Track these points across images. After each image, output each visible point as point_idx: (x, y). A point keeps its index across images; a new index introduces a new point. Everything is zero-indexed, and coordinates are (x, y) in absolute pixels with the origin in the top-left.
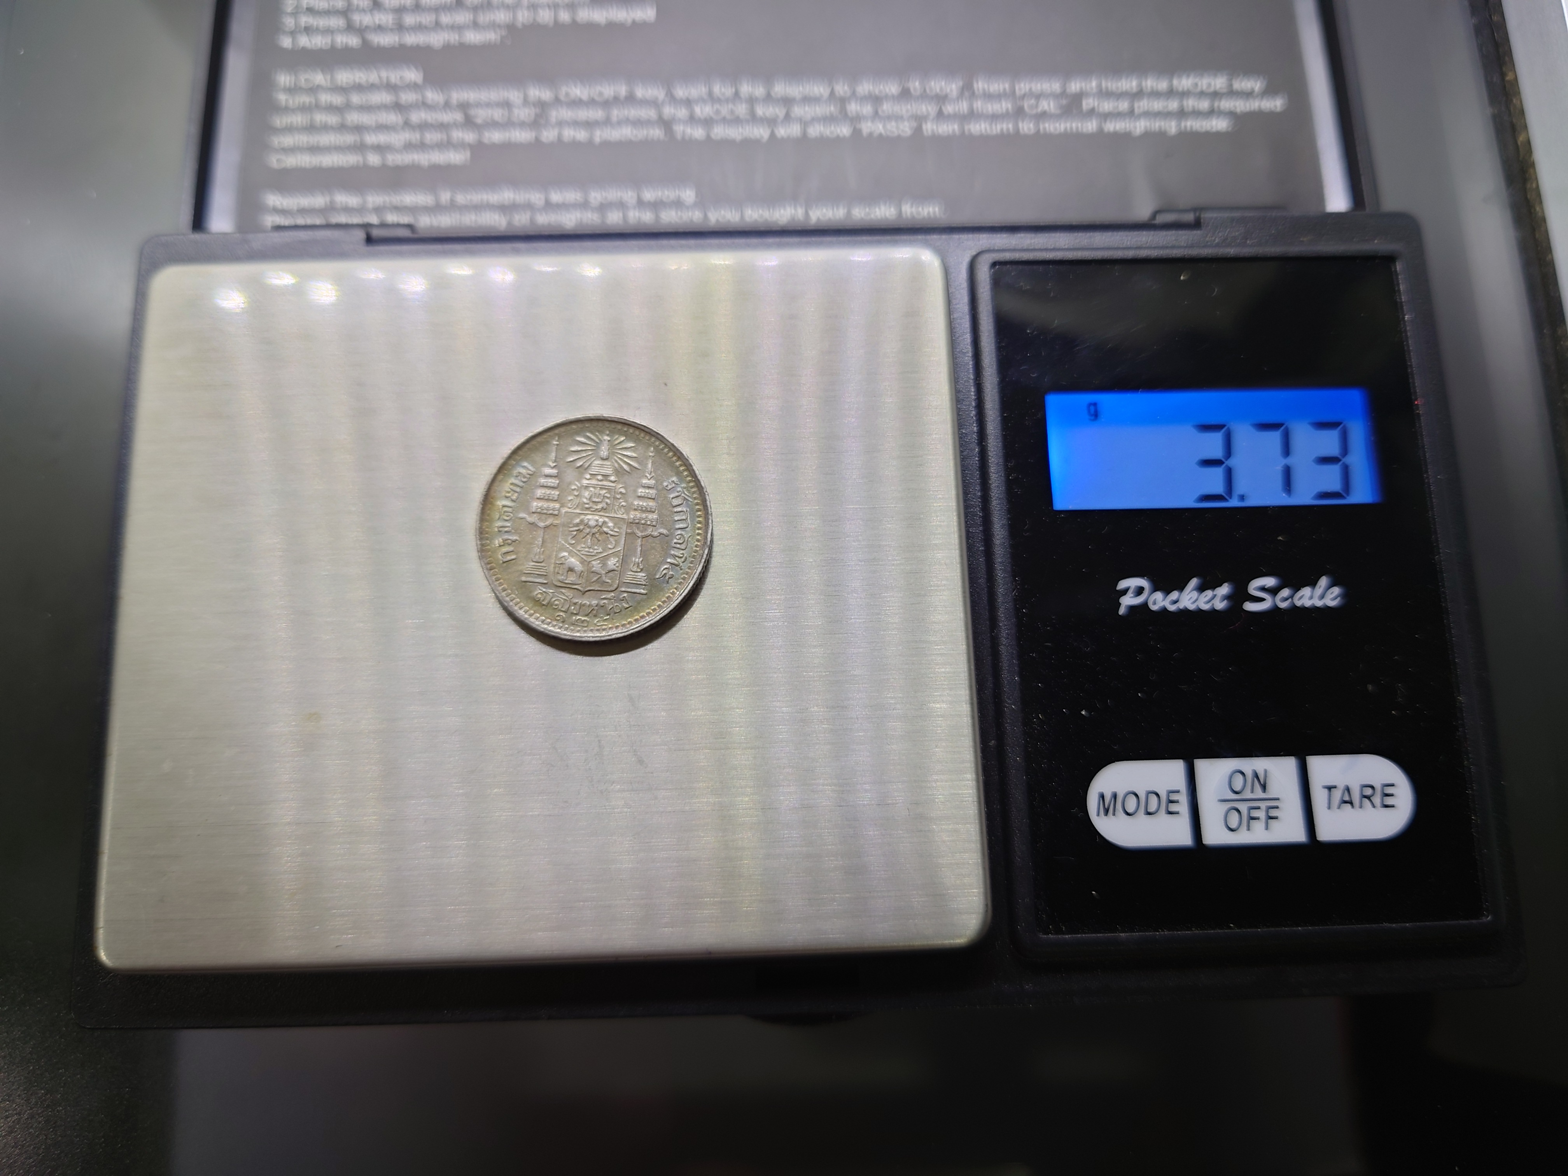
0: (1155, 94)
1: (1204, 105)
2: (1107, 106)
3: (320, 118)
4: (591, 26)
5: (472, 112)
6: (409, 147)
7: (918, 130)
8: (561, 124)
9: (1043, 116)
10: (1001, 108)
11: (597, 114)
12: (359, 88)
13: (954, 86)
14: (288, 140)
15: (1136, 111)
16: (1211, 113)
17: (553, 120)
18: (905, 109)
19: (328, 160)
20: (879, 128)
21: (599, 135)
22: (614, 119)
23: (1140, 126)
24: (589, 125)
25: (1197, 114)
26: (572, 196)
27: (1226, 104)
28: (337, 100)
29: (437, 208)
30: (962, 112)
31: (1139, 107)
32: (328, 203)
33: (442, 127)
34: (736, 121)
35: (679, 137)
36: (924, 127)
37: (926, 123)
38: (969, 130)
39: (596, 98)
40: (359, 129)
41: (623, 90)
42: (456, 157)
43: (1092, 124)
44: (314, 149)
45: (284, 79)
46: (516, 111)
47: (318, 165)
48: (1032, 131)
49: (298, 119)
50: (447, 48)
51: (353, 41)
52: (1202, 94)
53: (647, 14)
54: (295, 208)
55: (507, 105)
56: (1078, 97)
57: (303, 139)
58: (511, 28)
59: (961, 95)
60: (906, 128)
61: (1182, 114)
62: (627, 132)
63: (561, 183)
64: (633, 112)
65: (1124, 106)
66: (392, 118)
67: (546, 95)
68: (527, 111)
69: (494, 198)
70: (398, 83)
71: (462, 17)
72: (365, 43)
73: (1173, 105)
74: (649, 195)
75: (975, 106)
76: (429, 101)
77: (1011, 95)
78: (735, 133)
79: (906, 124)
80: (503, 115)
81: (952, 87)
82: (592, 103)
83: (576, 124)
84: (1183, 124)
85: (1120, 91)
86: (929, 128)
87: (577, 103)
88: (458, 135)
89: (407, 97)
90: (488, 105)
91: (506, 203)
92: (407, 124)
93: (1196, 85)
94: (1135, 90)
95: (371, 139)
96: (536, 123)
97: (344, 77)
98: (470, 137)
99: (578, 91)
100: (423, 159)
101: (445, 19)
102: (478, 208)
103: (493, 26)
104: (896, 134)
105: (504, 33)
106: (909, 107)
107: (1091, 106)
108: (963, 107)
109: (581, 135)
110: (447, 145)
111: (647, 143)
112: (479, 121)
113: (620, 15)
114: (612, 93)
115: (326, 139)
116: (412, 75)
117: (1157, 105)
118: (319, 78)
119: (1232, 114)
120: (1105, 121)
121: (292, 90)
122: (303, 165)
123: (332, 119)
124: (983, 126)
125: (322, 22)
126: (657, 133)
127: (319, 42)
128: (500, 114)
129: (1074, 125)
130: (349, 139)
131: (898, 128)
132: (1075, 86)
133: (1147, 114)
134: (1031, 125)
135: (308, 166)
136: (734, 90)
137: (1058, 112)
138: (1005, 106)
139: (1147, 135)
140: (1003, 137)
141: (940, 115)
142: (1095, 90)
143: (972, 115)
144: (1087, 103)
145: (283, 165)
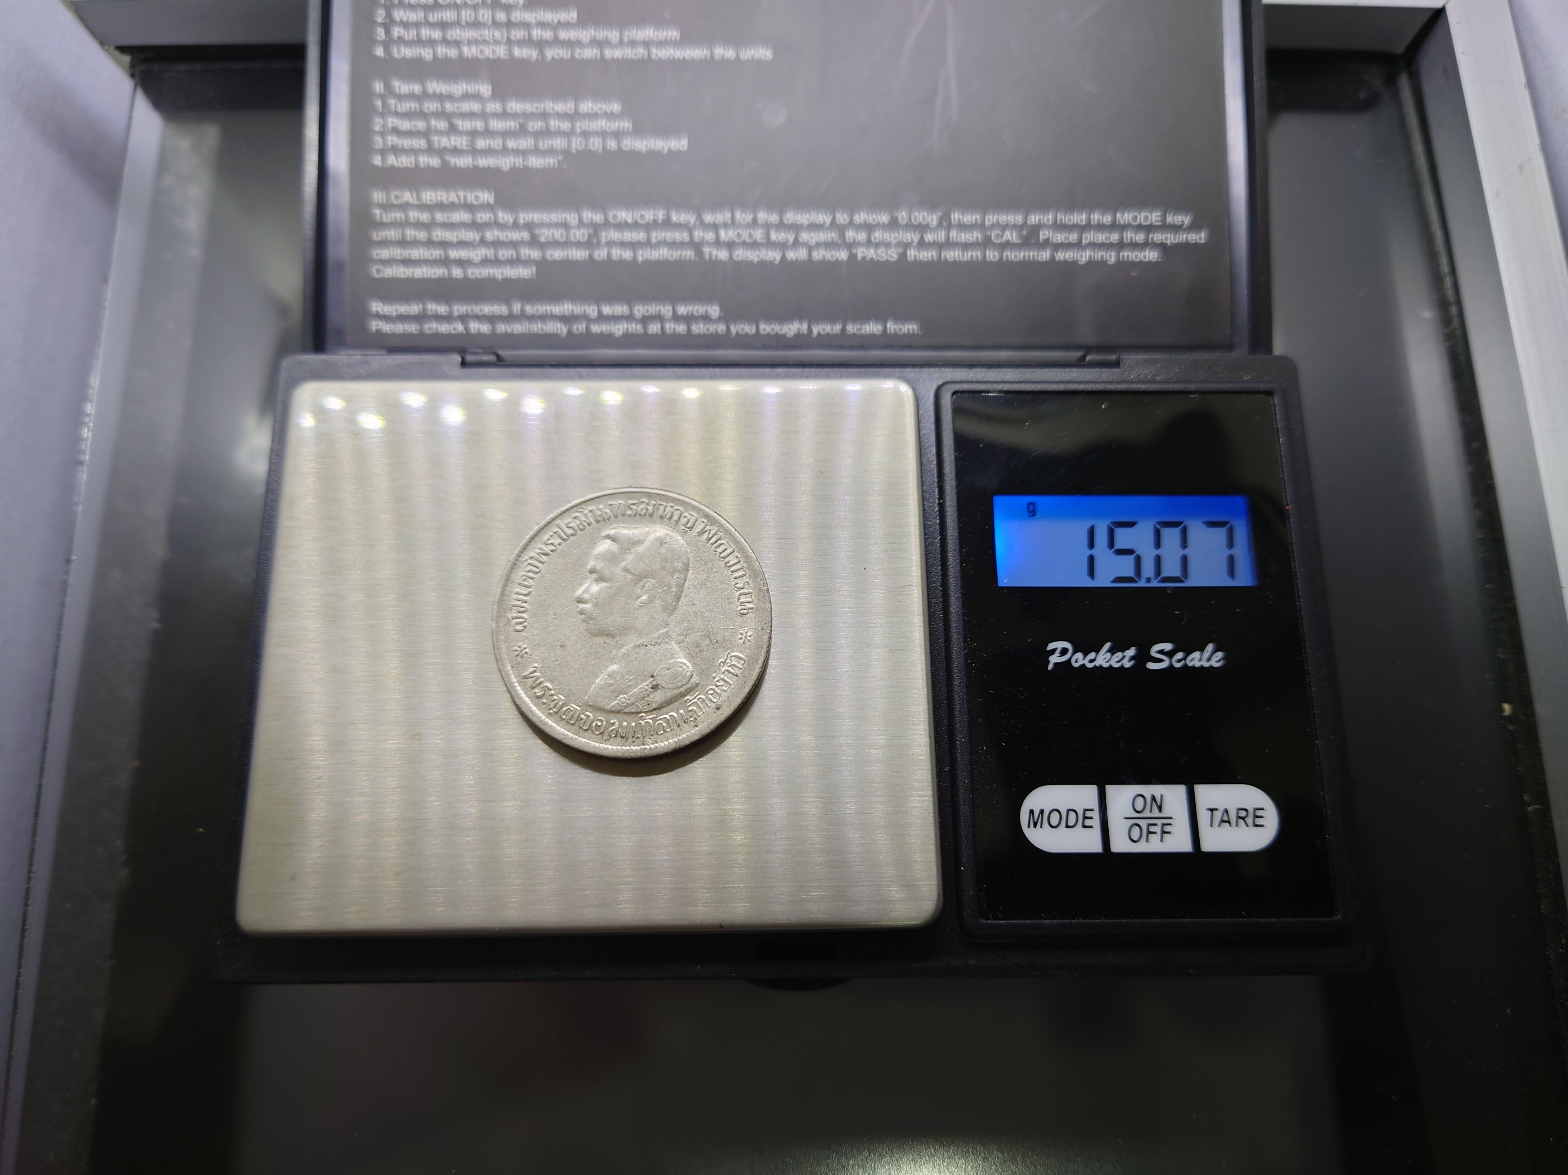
0: (1100, 227)
1: (1140, 237)
2: (1059, 237)
3: (410, 233)
4: (634, 154)
5: (537, 232)
6: (485, 262)
7: (903, 256)
8: (610, 244)
9: (1007, 245)
10: (973, 237)
11: (641, 236)
12: (441, 206)
13: (934, 217)
14: (384, 253)
15: (1084, 241)
16: (1145, 245)
17: (604, 240)
18: (892, 237)
19: (420, 272)
20: (871, 253)
21: (643, 255)
22: (654, 240)
23: (1084, 256)
24: (634, 246)
25: (1134, 246)
26: (620, 309)
27: (1158, 237)
28: (425, 217)
29: (510, 318)
30: (939, 240)
31: (1086, 238)
32: (421, 310)
33: (514, 245)
34: (754, 245)
35: (707, 257)
36: (908, 253)
37: (910, 249)
38: (945, 256)
39: (639, 221)
40: (444, 245)
41: (661, 215)
42: (525, 273)
43: (1046, 254)
44: (407, 262)
45: (378, 196)
46: (573, 231)
47: (411, 276)
48: (997, 259)
49: (392, 234)
50: (514, 170)
51: (435, 162)
52: (1140, 228)
53: (680, 144)
54: (394, 314)
55: (565, 226)
56: (1036, 229)
57: (397, 252)
58: (566, 153)
59: (940, 225)
60: (893, 255)
61: (1121, 245)
62: (663, 253)
63: (611, 299)
64: (669, 235)
65: (1073, 237)
66: (471, 235)
67: (598, 218)
68: (582, 231)
69: (557, 309)
70: (475, 203)
71: (525, 143)
72: (445, 163)
73: (1115, 237)
74: (682, 310)
75: (951, 235)
76: (501, 221)
77: (981, 226)
78: (752, 256)
79: (893, 249)
80: (561, 234)
81: (933, 219)
82: (635, 226)
83: (623, 244)
84: (1121, 254)
85: (1071, 223)
86: (912, 254)
87: (623, 226)
88: (525, 252)
89: (483, 217)
90: (549, 225)
91: (566, 314)
92: (483, 242)
93: (1135, 218)
94: (1084, 223)
95: (454, 254)
96: (590, 244)
97: (429, 196)
98: (535, 254)
99: (624, 215)
100: (499, 273)
101: (511, 144)
102: (543, 318)
103: (551, 152)
104: (885, 259)
105: (561, 158)
106: (896, 234)
107: (1046, 237)
108: (941, 236)
109: (627, 255)
110: (517, 261)
111: (681, 263)
112: (542, 240)
113: (659, 144)
114: (652, 217)
115: (417, 253)
116: (486, 197)
117: (1101, 237)
118: (408, 196)
119: (1163, 247)
120: (1057, 252)
121: (386, 207)
122: (398, 276)
123: (421, 235)
124: (957, 253)
125: (406, 143)
126: (689, 254)
127: (405, 161)
128: (559, 234)
129: (1031, 254)
130: (437, 253)
131: (887, 254)
132: (1034, 219)
133: (1093, 245)
134: (996, 254)
135: (402, 276)
136: (752, 216)
137: (1019, 242)
138: (976, 236)
139: (1090, 263)
140: (971, 265)
141: (922, 244)
142: (1051, 223)
143: (949, 244)
144: (1043, 235)
145: (381, 275)
